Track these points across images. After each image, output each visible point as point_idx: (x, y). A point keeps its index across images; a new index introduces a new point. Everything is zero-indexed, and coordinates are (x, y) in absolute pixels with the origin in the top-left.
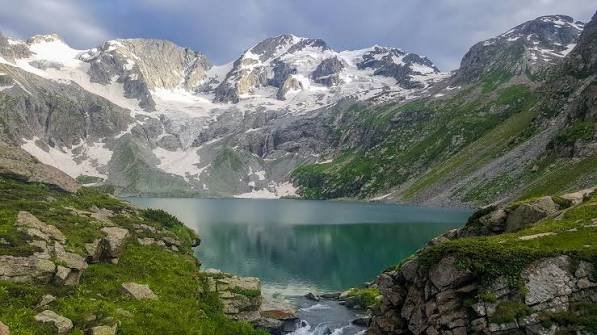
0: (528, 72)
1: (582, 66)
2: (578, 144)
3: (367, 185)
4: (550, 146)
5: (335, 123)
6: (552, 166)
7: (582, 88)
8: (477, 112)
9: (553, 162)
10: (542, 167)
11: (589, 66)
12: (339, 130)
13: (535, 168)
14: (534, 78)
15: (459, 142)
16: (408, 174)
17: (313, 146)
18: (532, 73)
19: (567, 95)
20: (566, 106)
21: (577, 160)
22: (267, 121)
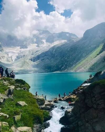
3: (63, 68)
5: (53, 52)
8: (88, 47)
12: (54, 54)
15: (84, 55)
16: (73, 64)
22: (35, 52)
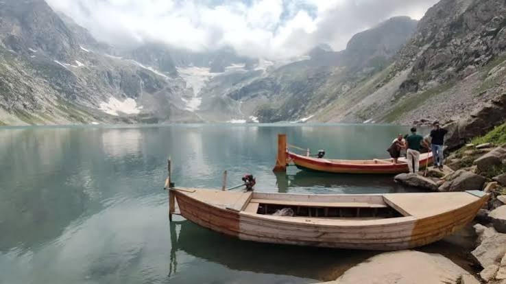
0: (385, 49)
1: (421, 40)
2: (421, 84)
3: (296, 114)
4: (403, 86)
5: (278, 81)
6: (404, 97)
7: (422, 52)
9: (404, 94)
10: (397, 98)
11: (426, 39)
12: (279, 84)
13: (393, 99)
14: (388, 52)
15: (346, 89)
16: (318, 107)
17: (265, 94)
18: (387, 49)
19: (412, 57)
20: (411, 63)
21: (420, 92)
